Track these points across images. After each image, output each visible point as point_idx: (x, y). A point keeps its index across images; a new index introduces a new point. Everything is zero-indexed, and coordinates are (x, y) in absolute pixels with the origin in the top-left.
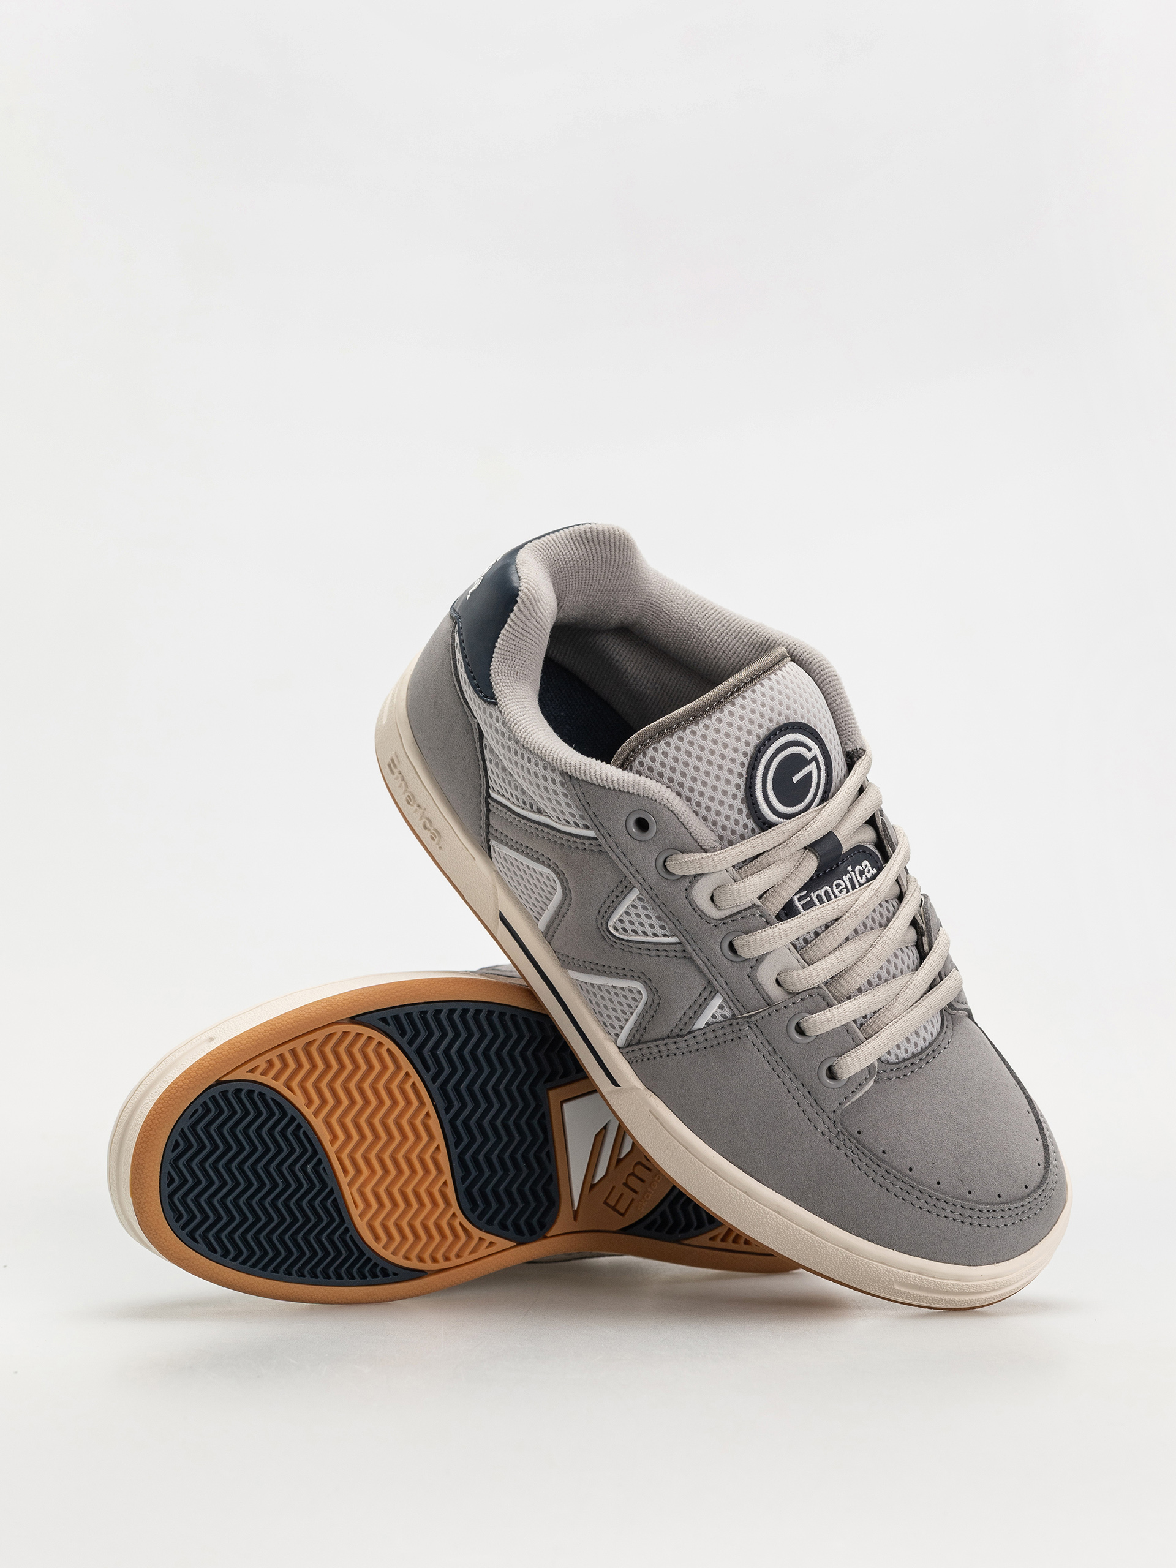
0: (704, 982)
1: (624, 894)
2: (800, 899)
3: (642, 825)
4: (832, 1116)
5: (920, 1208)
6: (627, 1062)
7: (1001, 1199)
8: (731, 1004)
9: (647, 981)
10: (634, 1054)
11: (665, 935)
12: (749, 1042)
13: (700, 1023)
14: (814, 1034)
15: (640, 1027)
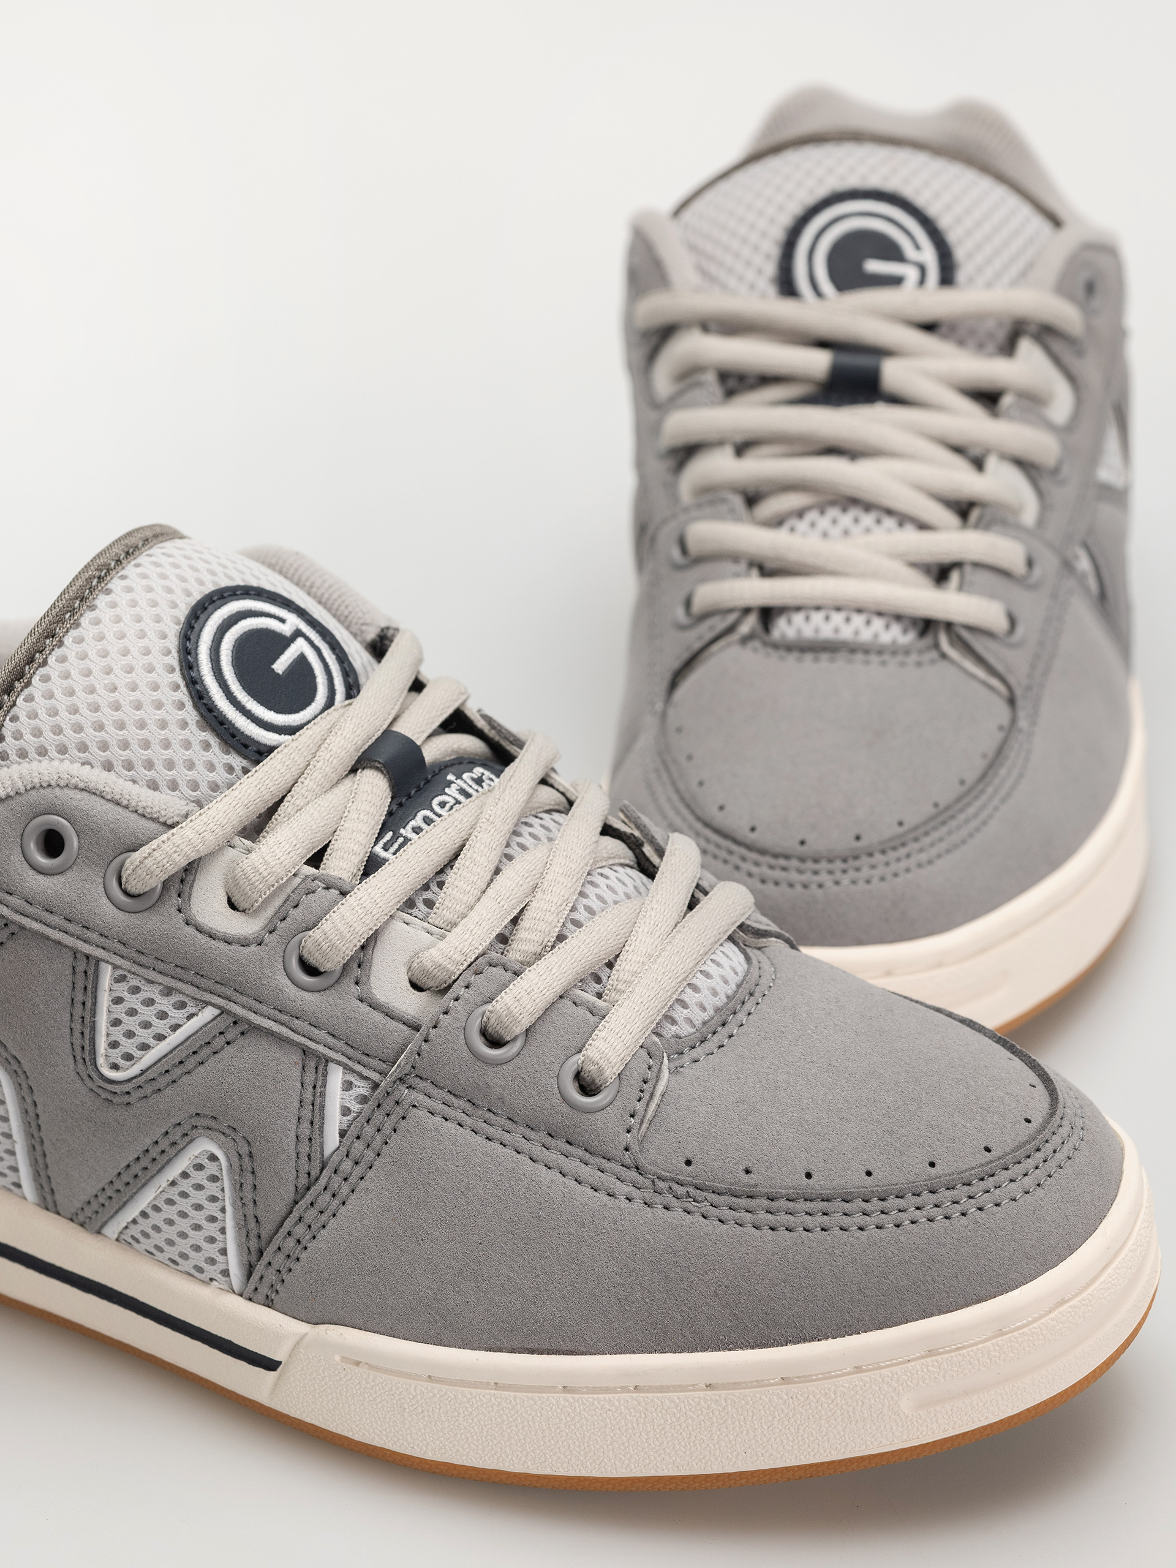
0: (296, 1057)
1: (91, 989)
2: (386, 848)
3: (53, 843)
4: (627, 1158)
5: (861, 1229)
6: (264, 1308)
7: (993, 1153)
8: (359, 1068)
9: (212, 1124)
10: (266, 1282)
11: (190, 1017)
12: (422, 1113)
13: (332, 1141)
14: (519, 1030)
15: (249, 1224)
